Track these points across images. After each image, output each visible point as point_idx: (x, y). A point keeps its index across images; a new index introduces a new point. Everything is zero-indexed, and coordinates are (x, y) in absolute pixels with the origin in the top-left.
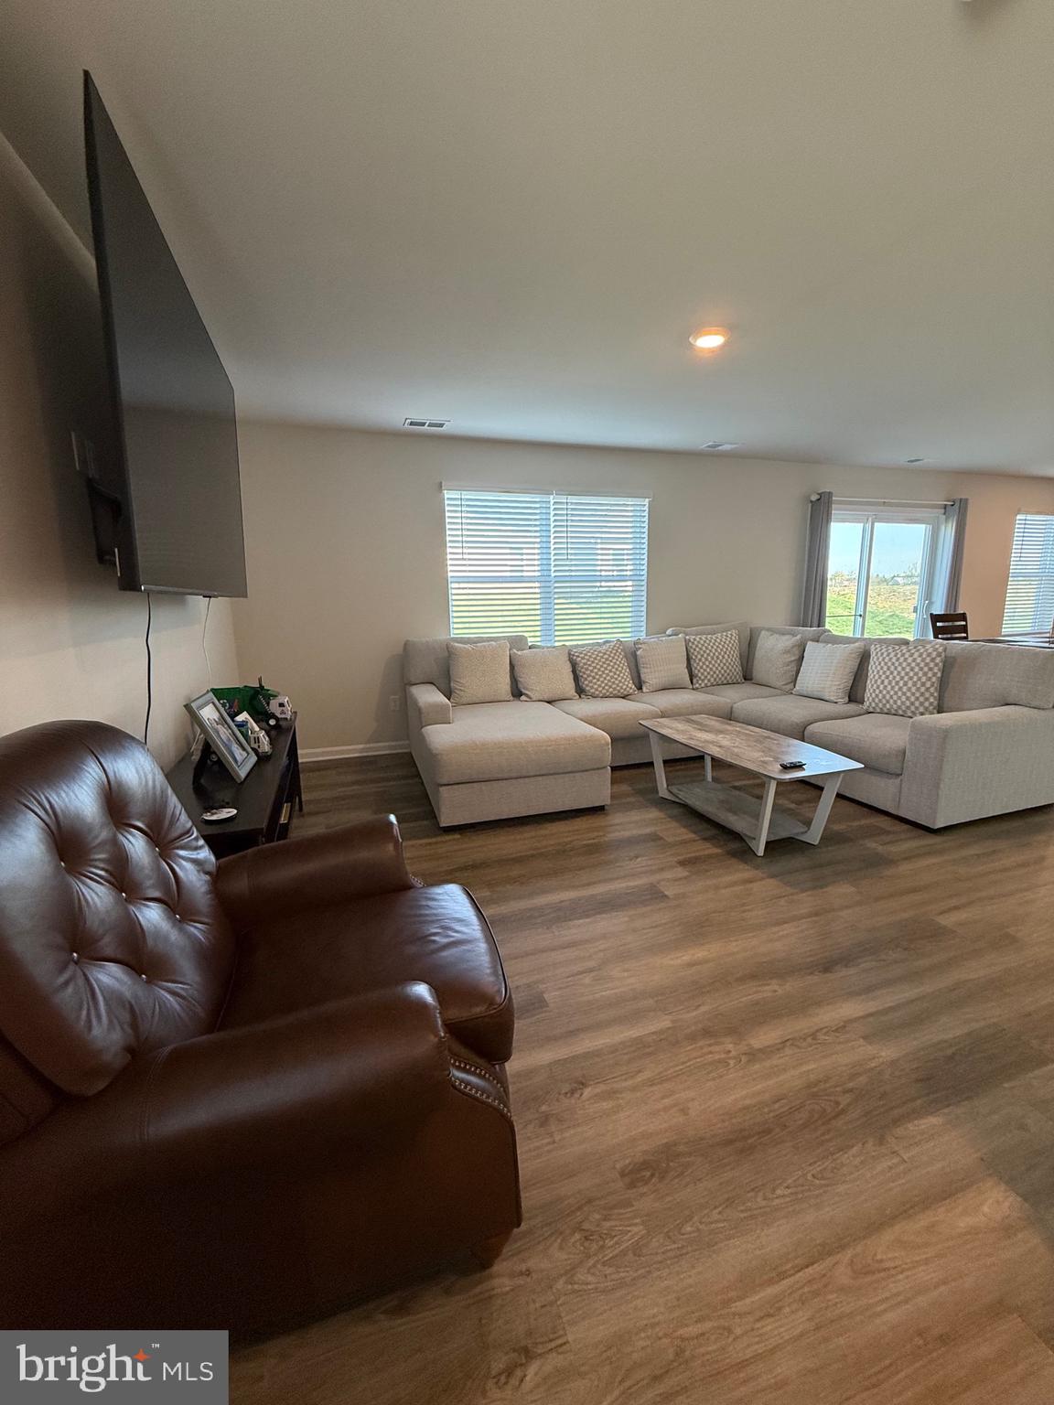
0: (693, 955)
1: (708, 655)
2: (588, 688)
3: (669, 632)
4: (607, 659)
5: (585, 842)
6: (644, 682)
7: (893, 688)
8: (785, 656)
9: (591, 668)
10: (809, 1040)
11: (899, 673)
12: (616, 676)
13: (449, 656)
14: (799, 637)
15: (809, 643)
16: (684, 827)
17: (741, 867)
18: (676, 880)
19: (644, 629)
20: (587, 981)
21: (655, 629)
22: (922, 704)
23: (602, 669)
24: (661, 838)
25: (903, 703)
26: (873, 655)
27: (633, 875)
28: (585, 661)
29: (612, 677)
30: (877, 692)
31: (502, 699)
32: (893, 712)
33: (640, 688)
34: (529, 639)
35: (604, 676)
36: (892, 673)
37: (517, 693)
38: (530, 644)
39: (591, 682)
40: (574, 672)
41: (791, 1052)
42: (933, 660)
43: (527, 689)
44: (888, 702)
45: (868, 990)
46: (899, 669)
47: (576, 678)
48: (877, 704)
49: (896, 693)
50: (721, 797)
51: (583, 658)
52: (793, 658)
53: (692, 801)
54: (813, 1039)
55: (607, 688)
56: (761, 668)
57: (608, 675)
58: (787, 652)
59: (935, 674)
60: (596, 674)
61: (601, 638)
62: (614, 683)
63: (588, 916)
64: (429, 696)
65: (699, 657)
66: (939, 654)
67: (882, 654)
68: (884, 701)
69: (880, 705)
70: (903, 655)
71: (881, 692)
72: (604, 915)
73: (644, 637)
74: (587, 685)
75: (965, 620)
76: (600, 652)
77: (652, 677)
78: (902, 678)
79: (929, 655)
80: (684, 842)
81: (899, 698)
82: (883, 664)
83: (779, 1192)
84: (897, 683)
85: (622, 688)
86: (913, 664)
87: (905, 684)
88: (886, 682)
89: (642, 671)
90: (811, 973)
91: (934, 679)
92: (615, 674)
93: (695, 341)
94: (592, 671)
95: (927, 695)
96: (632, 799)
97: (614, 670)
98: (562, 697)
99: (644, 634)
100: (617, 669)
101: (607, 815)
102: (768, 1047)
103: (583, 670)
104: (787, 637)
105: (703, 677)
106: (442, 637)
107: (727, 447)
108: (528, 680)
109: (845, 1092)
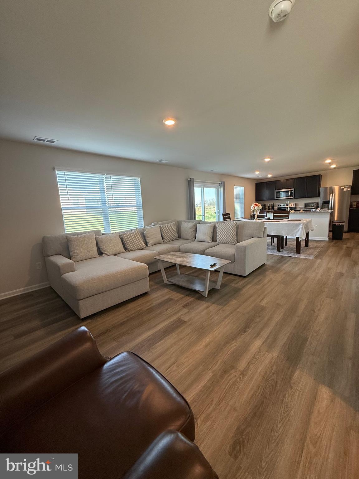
0: (205, 342)
1: (167, 231)
2: (129, 248)
3: (153, 224)
4: (134, 236)
5: (147, 308)
6: (148, 243)
7: (225, 236)
8: (191, 229)
9: (129, 240)
10: (254, 360)
11: (226, 231)
12: (138, 242)
13: (68, 241)
14: (194, 223)
15: (198, 224)
16: (178, 293)
17: (203, 303)
18: (185, 314)
19: (143, 224)
20: (175, 368)
21: (147, 223)
22: (233, 240)
23: (133, 240)
24: (172, 299)
25: (228, 240)
26: (217, 226)
27: (170, 317)
28: (126, 237)
29: (137, 242)
30: (220, 238)
31: (94, 257)
32: (226, 243)
33: (147, 245)
34: (102, 231)
35: (134, 242)
36: (224, 231)
37: (100, 253)
38: (102, 233)
39: (130, 245)
40: (122, 242)
41: (252, 366)
42: (234, 227)
43: (104, 251)
44: (224, 240)
45: (258, 335)
46: (226, 230)
47: (124, 244)
48: (221, 241)
49: (226, 237)
50: (186, 279)
51: (125, 236)
52: (193, 230)
53: (177, 283)
54: (255, 359)
55: (136, 246)
56: (183, 234)
57: (135, 242)
58: (191, 228)
59: (235, 231)
60: (131, 242)
61: (130, 228)
62: (138, 244)
63: (161, 340)
64: (62, 261)
65: (165, 232)
66: (235, 225)
67: (220, 226)
68: (223, 240)
69: (222, 241)
70: (226, 226)
71: (221, 238)
72: (167, 337)
73: (144, 227)
74: (128, 247)
75: (229, 215)
76: (131, 233)
77: (150, 241)
78: (227, 233)
79: (233, 225)
80: (181, 299)
81: (227, 239)
82: (221, 229)
83: (279, 426)
84: (226, 234)
85: (141, 246)
86: (229, 228)
87: (228, 234)
88: (223, 234)
89: (147, 239)
90: (242, 334)
91: (235, 232)
92: (138, 241)
93: (165, 122)
94: (129, 241)
95: (234, 237)
96: (156, 287)
97: (137, 240)
98: (119, 252)
99: (143, 225)
100: (138, 239)
101: (149, 295)
102: (245, 368)
103: (126, 241)
104: (191, 223)
105: (167, 239)
106: (62, 233)
107: (164, 162)
108: (104, 247)
109: (273, 374)
